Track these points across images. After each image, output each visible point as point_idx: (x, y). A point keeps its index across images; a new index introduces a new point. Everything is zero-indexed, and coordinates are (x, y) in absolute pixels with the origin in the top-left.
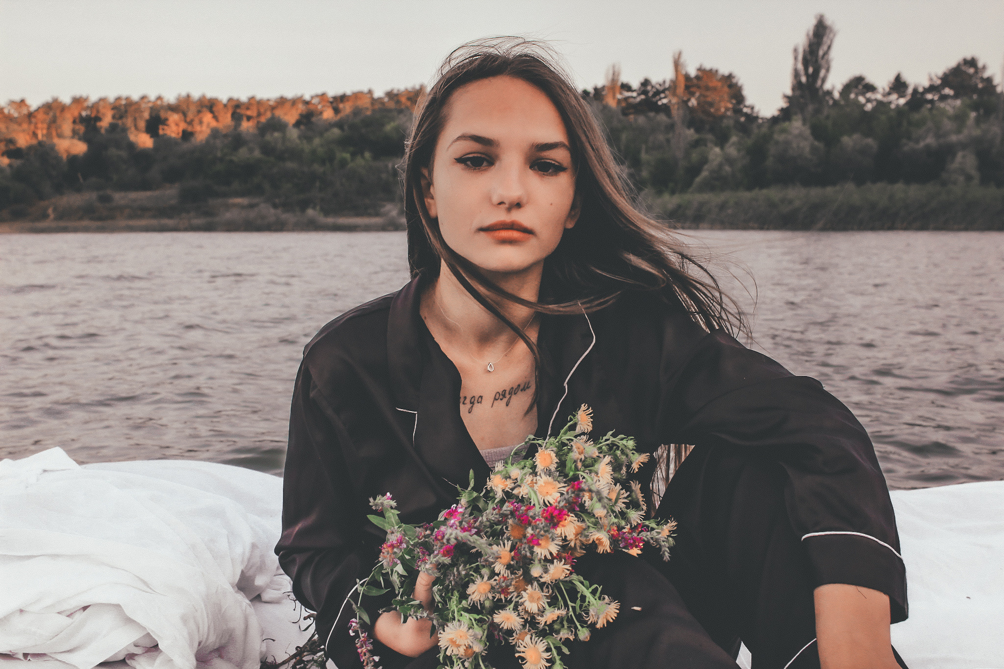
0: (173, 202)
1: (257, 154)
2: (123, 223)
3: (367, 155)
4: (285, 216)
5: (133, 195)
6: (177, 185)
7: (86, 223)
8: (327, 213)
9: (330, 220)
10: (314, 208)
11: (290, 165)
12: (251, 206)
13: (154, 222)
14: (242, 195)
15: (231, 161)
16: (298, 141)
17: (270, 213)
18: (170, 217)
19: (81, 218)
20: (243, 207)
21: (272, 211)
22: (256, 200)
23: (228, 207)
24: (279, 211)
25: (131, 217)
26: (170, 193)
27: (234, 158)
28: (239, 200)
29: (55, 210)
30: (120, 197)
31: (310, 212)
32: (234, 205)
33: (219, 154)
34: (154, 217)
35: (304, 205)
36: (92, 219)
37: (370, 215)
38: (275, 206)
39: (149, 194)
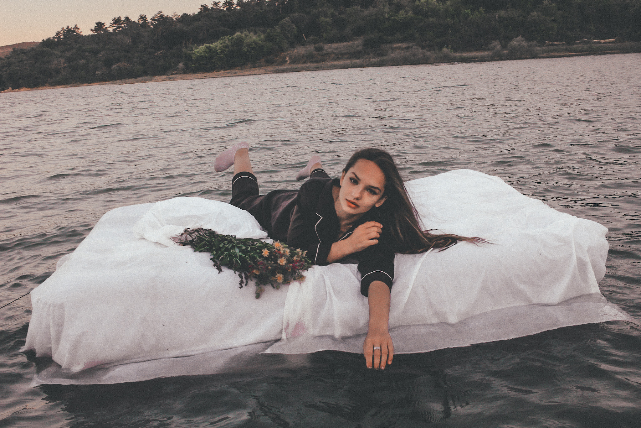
0: (360, 48)
1: (410, 14)
2: (329, 63)
3: (481, 9)
4: (428, 53)
5: (335, 45)
6: (362, 37)
7: (308, 65)
8: (455, 50)
9: (458, 55)
10: (447, 47)
11: (431, 20)
12: (407, 48)
13: (348, 62)
14: (402, 42)
15: (395, 20)
16: (437, 4)
17: (419, 52)
18: (358, 58)
19: (305, 62)
20: (401, 49)
21: (421, 50)
22: (411, 44)
23: (393, 49)
24: (425, 51)
25: (335, 59)
26: (358, 43)
27: (396, 18)
28: (400, 45)
29: (290, 58)
30: (328, 47)
31: (445, 50)
32: (397, 48)
33: (387, 16)
34: (348, 58)
35: (440, 46)
36: (311, 62)
37: (484, 50)
38: (423, 48)
39: (345, 44)
